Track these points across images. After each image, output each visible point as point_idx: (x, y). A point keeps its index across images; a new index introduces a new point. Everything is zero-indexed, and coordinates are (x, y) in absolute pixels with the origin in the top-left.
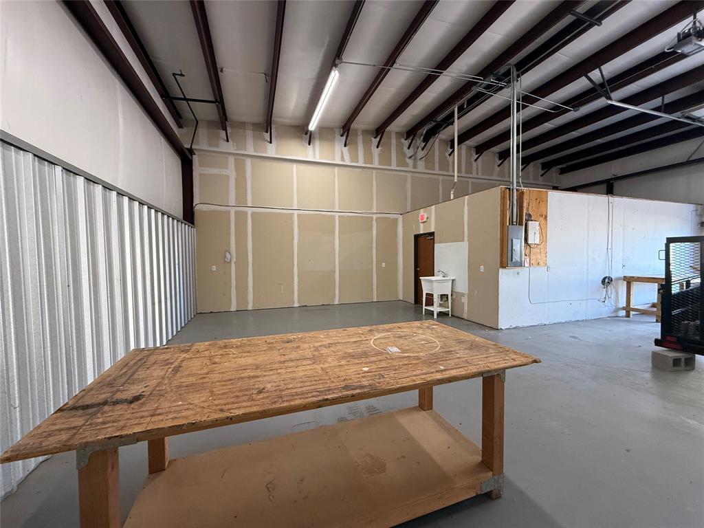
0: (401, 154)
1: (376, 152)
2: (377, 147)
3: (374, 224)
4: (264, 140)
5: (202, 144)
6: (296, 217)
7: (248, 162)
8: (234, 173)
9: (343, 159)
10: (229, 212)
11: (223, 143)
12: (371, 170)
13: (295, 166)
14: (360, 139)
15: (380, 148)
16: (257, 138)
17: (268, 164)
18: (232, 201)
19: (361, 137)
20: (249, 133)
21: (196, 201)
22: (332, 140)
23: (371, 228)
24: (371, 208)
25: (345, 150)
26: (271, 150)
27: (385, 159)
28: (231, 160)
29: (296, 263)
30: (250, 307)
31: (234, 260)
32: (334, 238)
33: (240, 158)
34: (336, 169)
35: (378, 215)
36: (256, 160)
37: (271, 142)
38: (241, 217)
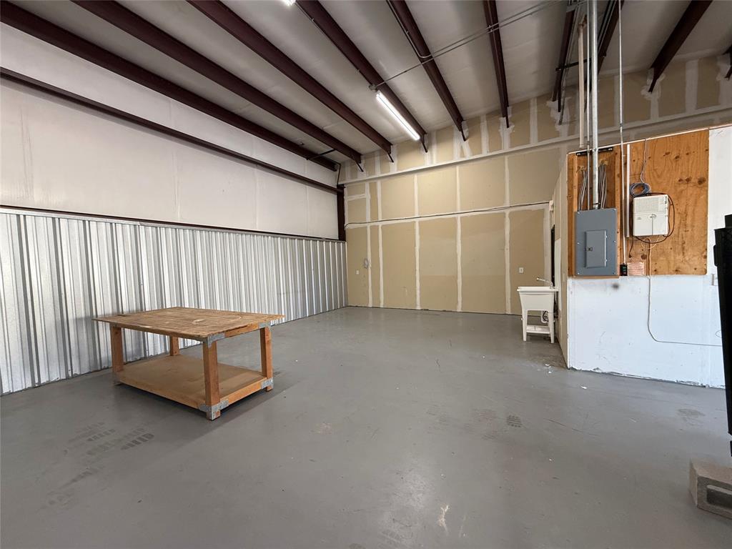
0: (545, 121)
1: (505, 133)
2: (508, 127)
3: (507, 220)
4: (388, 161)
5: (347, 180)
6: (417, 225)
7: (379, 183)
8: (369, 195)
9: (462, 154)
10: (366, 227)
11: (360, 173)
12: (502, 157)
13: (416, 176)
14: (484, 125)
15: (511, 127)
16: (382, 161)
17: (399, 180)
18: (368, 219)
19: (486, 122)
20: (377, 159)
21: (346, 222)
22: (451, 138)
23: (503, 226)
24: (504, 202)
25: (466, 144)
26: (394, 168)
27: (521, 137)
28: (367, 185)
29: (417, 268)
30: (382, 306)
31: (370, 266)
32: (456, 241)
33: (373, 183)
34: (458, 168)
36: (386, 179)
37: (393, 162)
38: (375, 229)
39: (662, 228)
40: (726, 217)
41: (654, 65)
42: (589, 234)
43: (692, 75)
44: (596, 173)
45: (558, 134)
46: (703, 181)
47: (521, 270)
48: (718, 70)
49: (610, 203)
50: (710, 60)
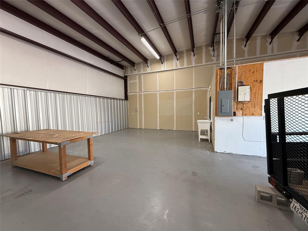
0: (208, 55)
1: (193, 59)
2: (194, 56)
3: (194, 93)
4: (146, 67)
5: (129, 74)
6: (158, 94)
7: (142, 76)
8: (138, 80)
9: (177, 66)
10: (137, 94)
11: (134, 71)
13: (158, 74)
14: (185, 55)
15: (196, 56)
16: (144, 67)
17: (149, 75)
18: (138, 91)
19: (186, 53)
20: (142, 66)
21: (128, 92)
22: (172, 59)
23: (192, 96)
24: (192, 86)
25: (178, 62)
26: (149, 70)
27: (199, 61)
28: (137, 77)
29: (158, 112)
30: (143, 128)
31: (138, 111)
32: (174, 102)
33: (140, 76)
34: (174, 71)
35: (196, 89)
36: (145, 74)
37: (148, 67)
38: (140, 95)
39: (248, 99)
40: (268, 95)
41: (246, 37)
42: (222, 99)
43: (259, 42)
44: (226, 76)
45: (212, 61)
46: (261, 81)
47: (199, 113)
48: (267, 41)
49: (230, 88)
50: (264, 37)
